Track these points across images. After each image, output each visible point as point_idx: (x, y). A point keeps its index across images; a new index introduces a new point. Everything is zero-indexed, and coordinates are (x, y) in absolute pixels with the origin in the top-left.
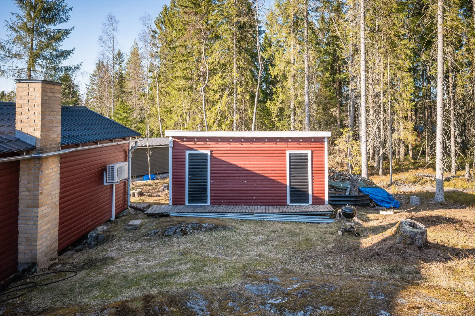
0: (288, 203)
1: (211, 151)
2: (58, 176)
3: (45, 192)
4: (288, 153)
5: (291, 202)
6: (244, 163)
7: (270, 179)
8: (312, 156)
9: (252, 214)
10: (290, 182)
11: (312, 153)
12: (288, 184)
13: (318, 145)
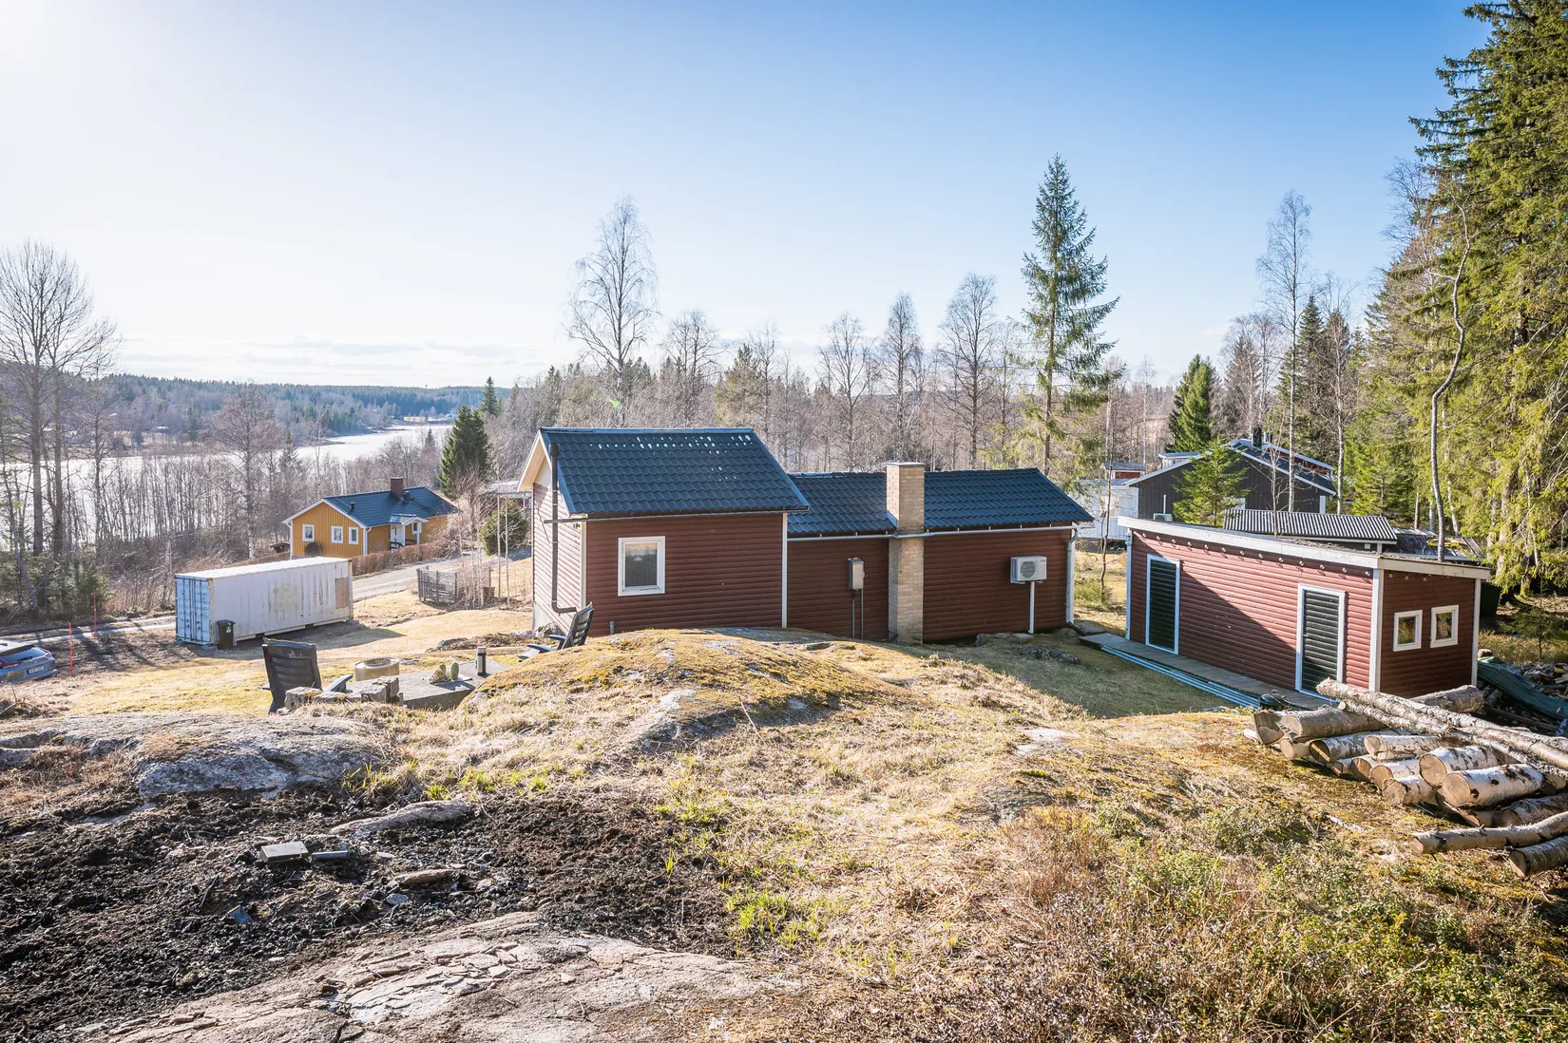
0: (1298, 685)
1: (1182, 562)
2: (922, 559)
3: (904, 571)
4: (1301, 588)
5: (1303, 687)
6: (1228, 593)
7: (1268, 632)
8: (1347, 604)
9: (1205, 681)
10: (1304, 648)
11: (1347, 598)
12: (1299, 649)
13: (1357, 581)
